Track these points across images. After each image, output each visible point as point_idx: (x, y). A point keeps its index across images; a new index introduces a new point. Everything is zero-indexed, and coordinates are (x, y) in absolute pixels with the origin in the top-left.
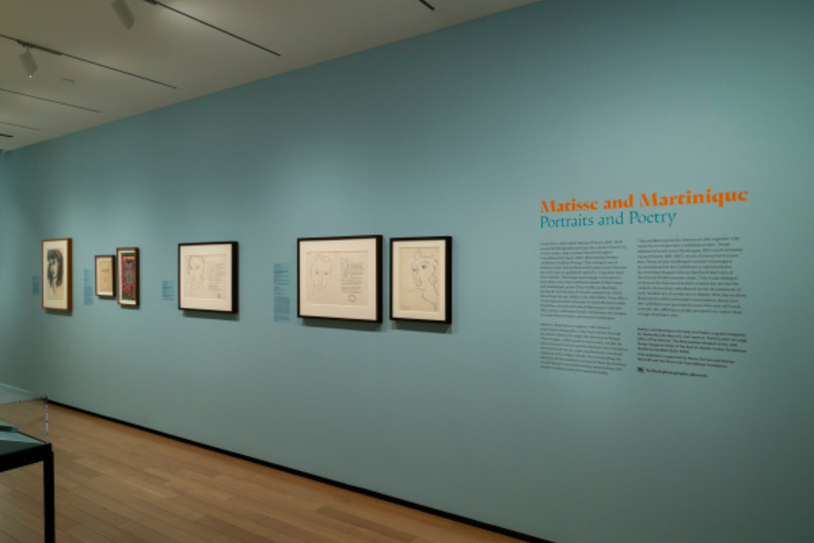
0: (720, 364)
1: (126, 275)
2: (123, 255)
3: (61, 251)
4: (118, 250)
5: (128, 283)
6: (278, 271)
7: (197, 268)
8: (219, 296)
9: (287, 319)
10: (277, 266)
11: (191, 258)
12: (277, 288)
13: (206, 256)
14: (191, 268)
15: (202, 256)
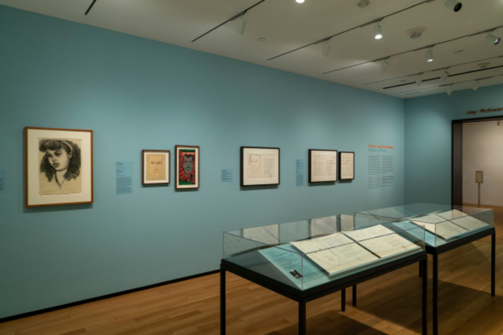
0: (390, 183)
1: (185, 166)
2: (181, 151)
3: (74, 142)
4: (176, 147)
5: (187, 172)
6: (298, 163)
7: (256, 161)
8: (271, 176)
9: (301, 184)
10: (298, 161)
11: (251, 156)
12: (297, 171)
13: (262, 155)
14: (251, 161)
15: (259, 155)
